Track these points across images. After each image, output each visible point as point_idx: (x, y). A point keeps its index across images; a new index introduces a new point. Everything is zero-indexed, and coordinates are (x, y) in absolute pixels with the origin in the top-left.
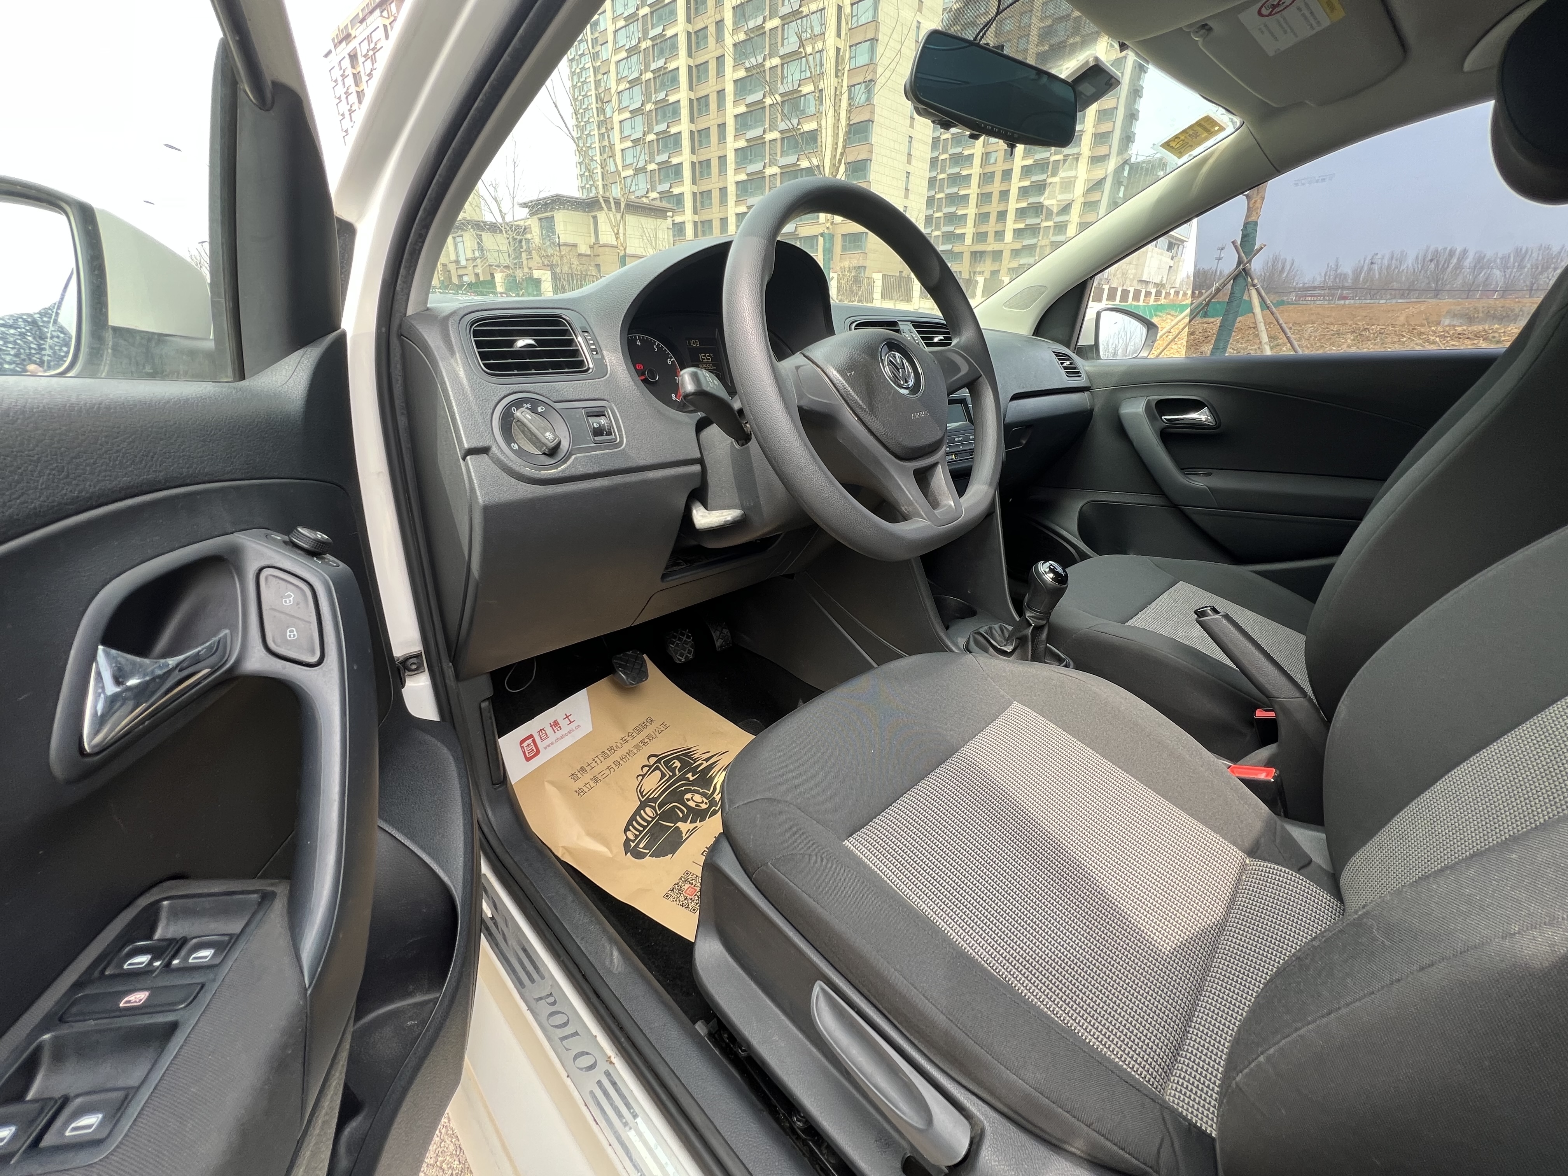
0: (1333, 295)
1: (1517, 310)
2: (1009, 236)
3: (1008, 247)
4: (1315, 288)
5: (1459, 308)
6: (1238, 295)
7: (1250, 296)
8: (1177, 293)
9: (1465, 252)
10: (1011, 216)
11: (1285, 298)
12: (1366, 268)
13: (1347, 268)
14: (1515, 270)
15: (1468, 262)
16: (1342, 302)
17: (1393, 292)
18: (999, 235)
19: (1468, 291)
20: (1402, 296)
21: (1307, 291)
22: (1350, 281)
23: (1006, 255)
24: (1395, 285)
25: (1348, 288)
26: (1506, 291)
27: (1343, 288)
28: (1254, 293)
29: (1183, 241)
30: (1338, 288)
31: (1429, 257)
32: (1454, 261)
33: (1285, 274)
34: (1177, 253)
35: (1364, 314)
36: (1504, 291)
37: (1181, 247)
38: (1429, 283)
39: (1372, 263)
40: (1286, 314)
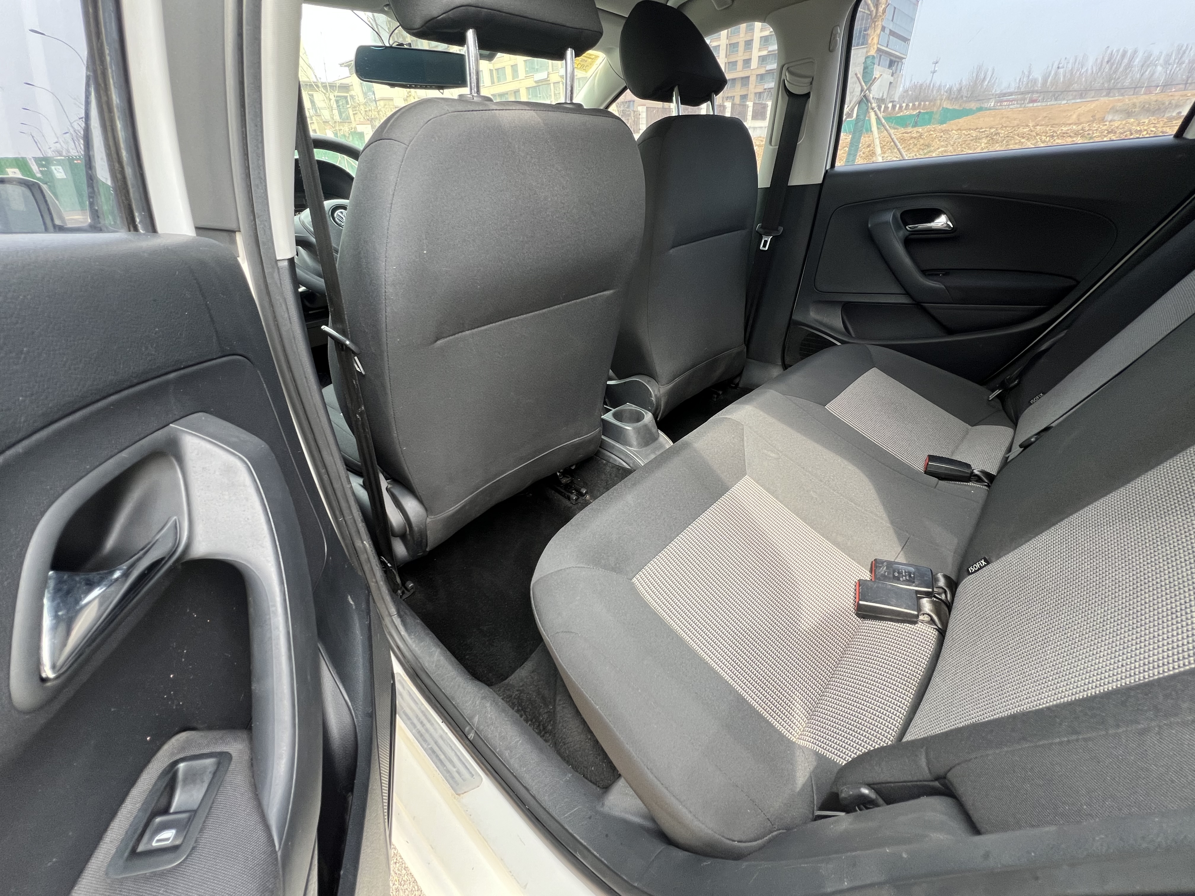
0: (1024, 99)
1: (1167, 103)
2: (754, 64)
3: (754, 72)
4: (1011, 94)
5: (1120, 104)
6: (862, 117)
7: (869, 117)
8: (894, 107)
9: (1135, 52)
10: (756, 44)
11: (983, 106)
12: (1053, 73)
13: (1038, 75)
14: (1175, 66)
15: (1137, 61)
16: (1031, 105)
17: (1074, 93)
18: (747, 62)
19: (1135, 88)
20: (1081, 97)
21: (1001, 97)
22: (1039, 85)
23: (753, 79)
24: (1076, 87)
25: (1037, 92)
26: (1166, 86)
27: (1033, 92)
28: (872, 114)
29: (902, 58)
30: (1029, 93)
31: (1106, 60)
32: (1126, 61)
33: (986, 83)
34: (896, 69)
35: (1045, 115)
36: (1164, 86)
37: (900, 63)
38: (1103, 83)
39: (1058, 68)
40: (982, 119)
